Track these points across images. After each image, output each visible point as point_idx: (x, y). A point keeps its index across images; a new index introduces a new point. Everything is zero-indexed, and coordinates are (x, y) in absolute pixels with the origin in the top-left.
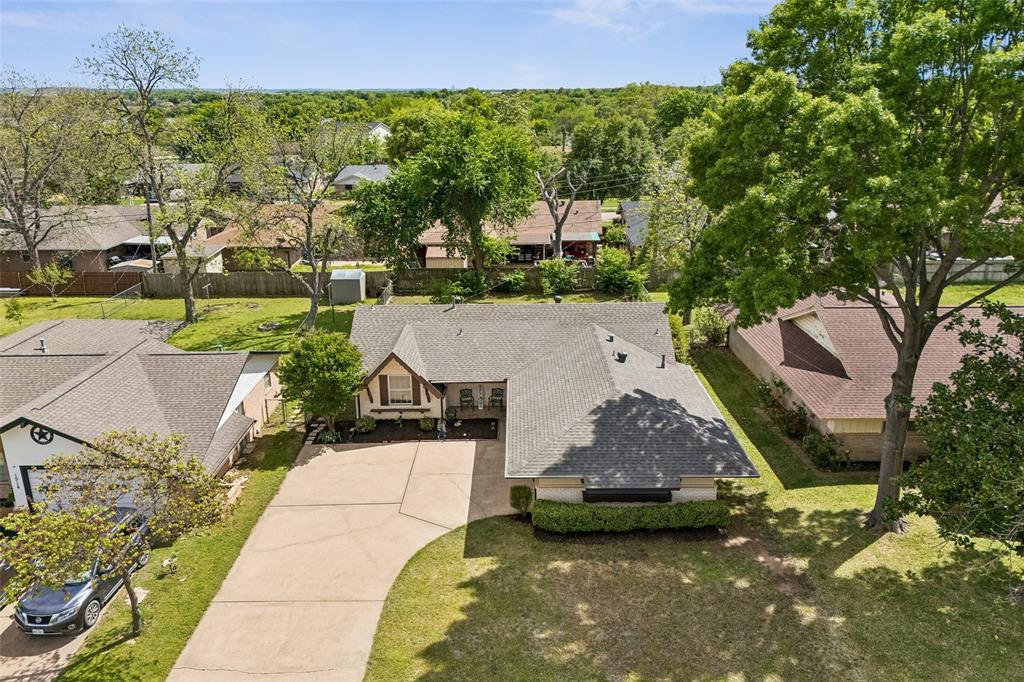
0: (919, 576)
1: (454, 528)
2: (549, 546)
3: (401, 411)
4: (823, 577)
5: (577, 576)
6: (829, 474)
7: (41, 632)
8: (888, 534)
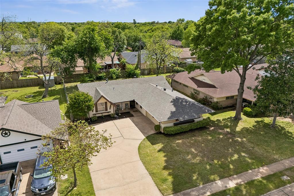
0: (252, 127)
1: (143, 139)
2: (171, 138)
3: (102, 113)
4: (235, 132)
5: (184, 143)
6: (218, 111)
7: (45, 193)
8: (240, 121)
